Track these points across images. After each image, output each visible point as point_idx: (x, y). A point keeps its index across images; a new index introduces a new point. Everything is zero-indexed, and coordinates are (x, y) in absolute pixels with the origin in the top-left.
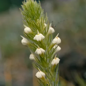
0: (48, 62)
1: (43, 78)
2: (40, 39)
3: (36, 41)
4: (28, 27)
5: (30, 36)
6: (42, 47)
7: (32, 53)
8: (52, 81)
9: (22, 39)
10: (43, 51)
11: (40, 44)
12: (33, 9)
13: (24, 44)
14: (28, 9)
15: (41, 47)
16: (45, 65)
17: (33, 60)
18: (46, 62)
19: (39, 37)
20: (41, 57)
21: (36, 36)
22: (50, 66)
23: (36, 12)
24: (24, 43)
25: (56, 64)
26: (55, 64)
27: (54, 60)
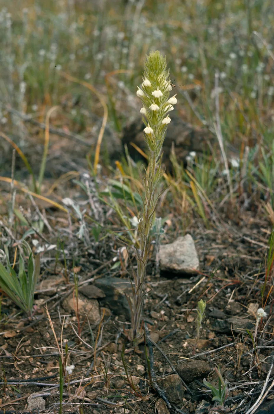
0: (159, 119)
1: (150, 134)
2: (158, 96)
3: (153, 96)
4: (149, 80)
5: (147, 90)
6: (158, 103)
7: (144, 107)
8: (157, 139)
9: (138, 89)
10: (158, 108)
11: (157, 101)
12: (158, 63)
13: (138, 96)
14: (153, 62)
15: (156, 103)
16: (156, 123)
17: (143, 115)
18: (157, 120)
19: (157, 93)
20: (154, 113)
21: (155, 91)
22: (159, 124)
23: (160, 67)
24: (138, 94)
25: (167, 123)
26: (165, 124)
27: (166, 119)
